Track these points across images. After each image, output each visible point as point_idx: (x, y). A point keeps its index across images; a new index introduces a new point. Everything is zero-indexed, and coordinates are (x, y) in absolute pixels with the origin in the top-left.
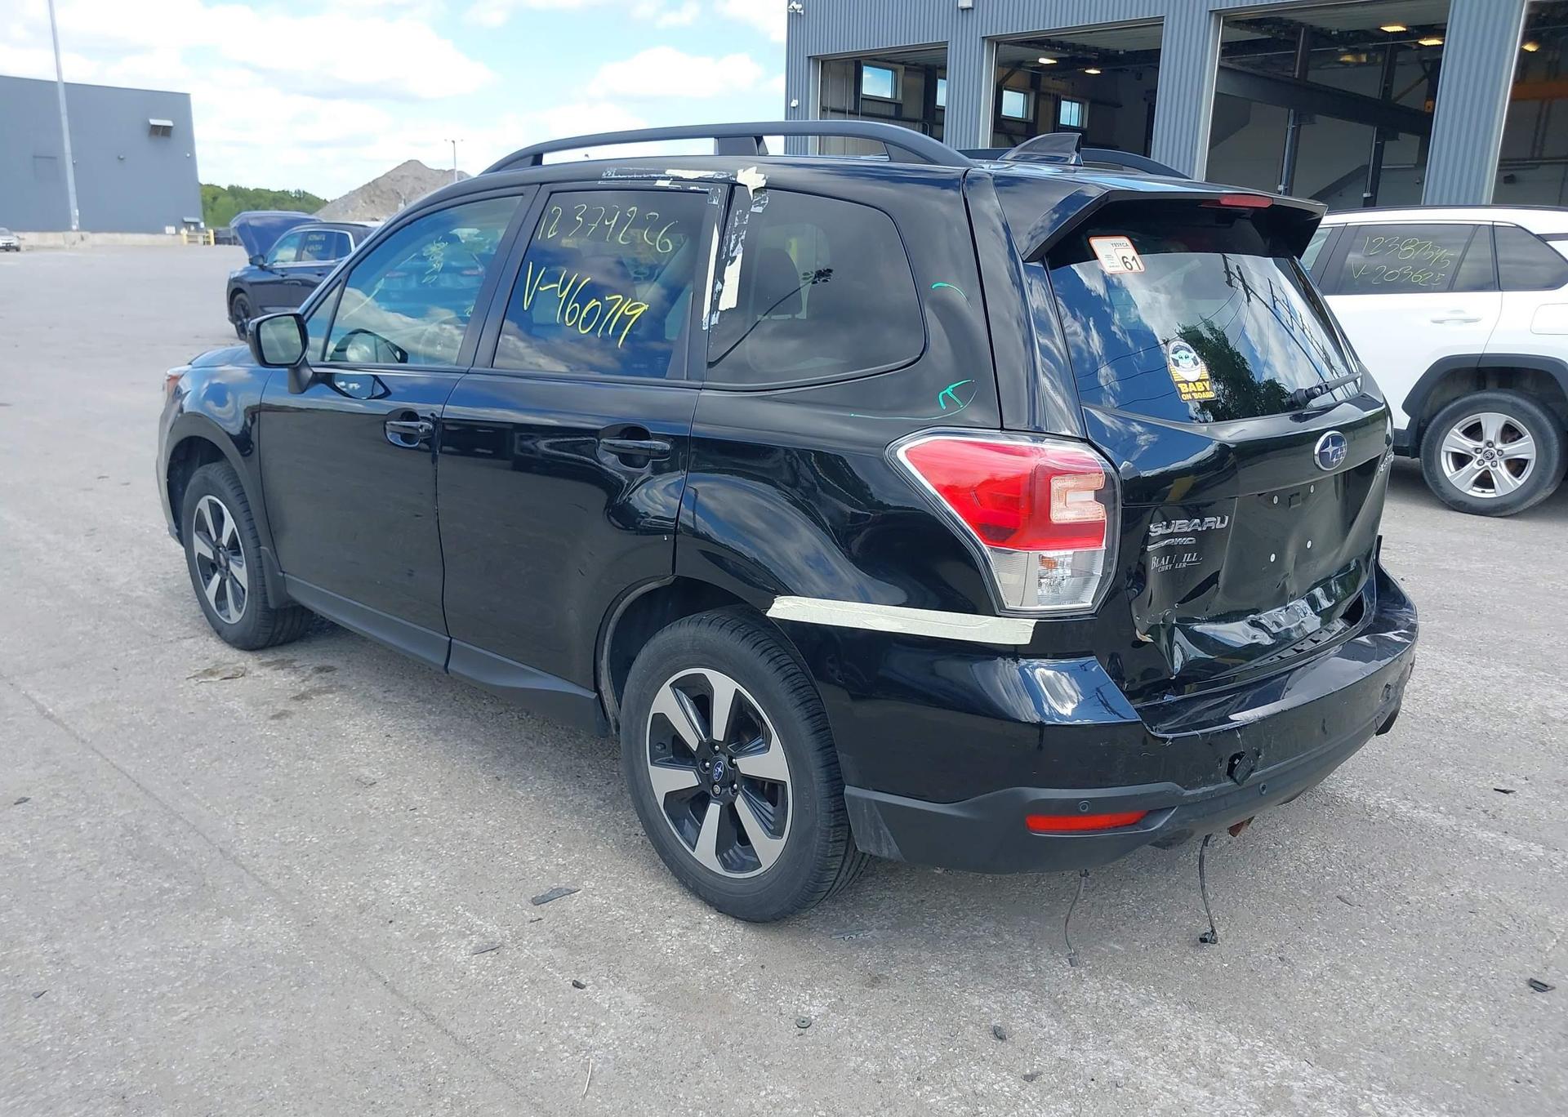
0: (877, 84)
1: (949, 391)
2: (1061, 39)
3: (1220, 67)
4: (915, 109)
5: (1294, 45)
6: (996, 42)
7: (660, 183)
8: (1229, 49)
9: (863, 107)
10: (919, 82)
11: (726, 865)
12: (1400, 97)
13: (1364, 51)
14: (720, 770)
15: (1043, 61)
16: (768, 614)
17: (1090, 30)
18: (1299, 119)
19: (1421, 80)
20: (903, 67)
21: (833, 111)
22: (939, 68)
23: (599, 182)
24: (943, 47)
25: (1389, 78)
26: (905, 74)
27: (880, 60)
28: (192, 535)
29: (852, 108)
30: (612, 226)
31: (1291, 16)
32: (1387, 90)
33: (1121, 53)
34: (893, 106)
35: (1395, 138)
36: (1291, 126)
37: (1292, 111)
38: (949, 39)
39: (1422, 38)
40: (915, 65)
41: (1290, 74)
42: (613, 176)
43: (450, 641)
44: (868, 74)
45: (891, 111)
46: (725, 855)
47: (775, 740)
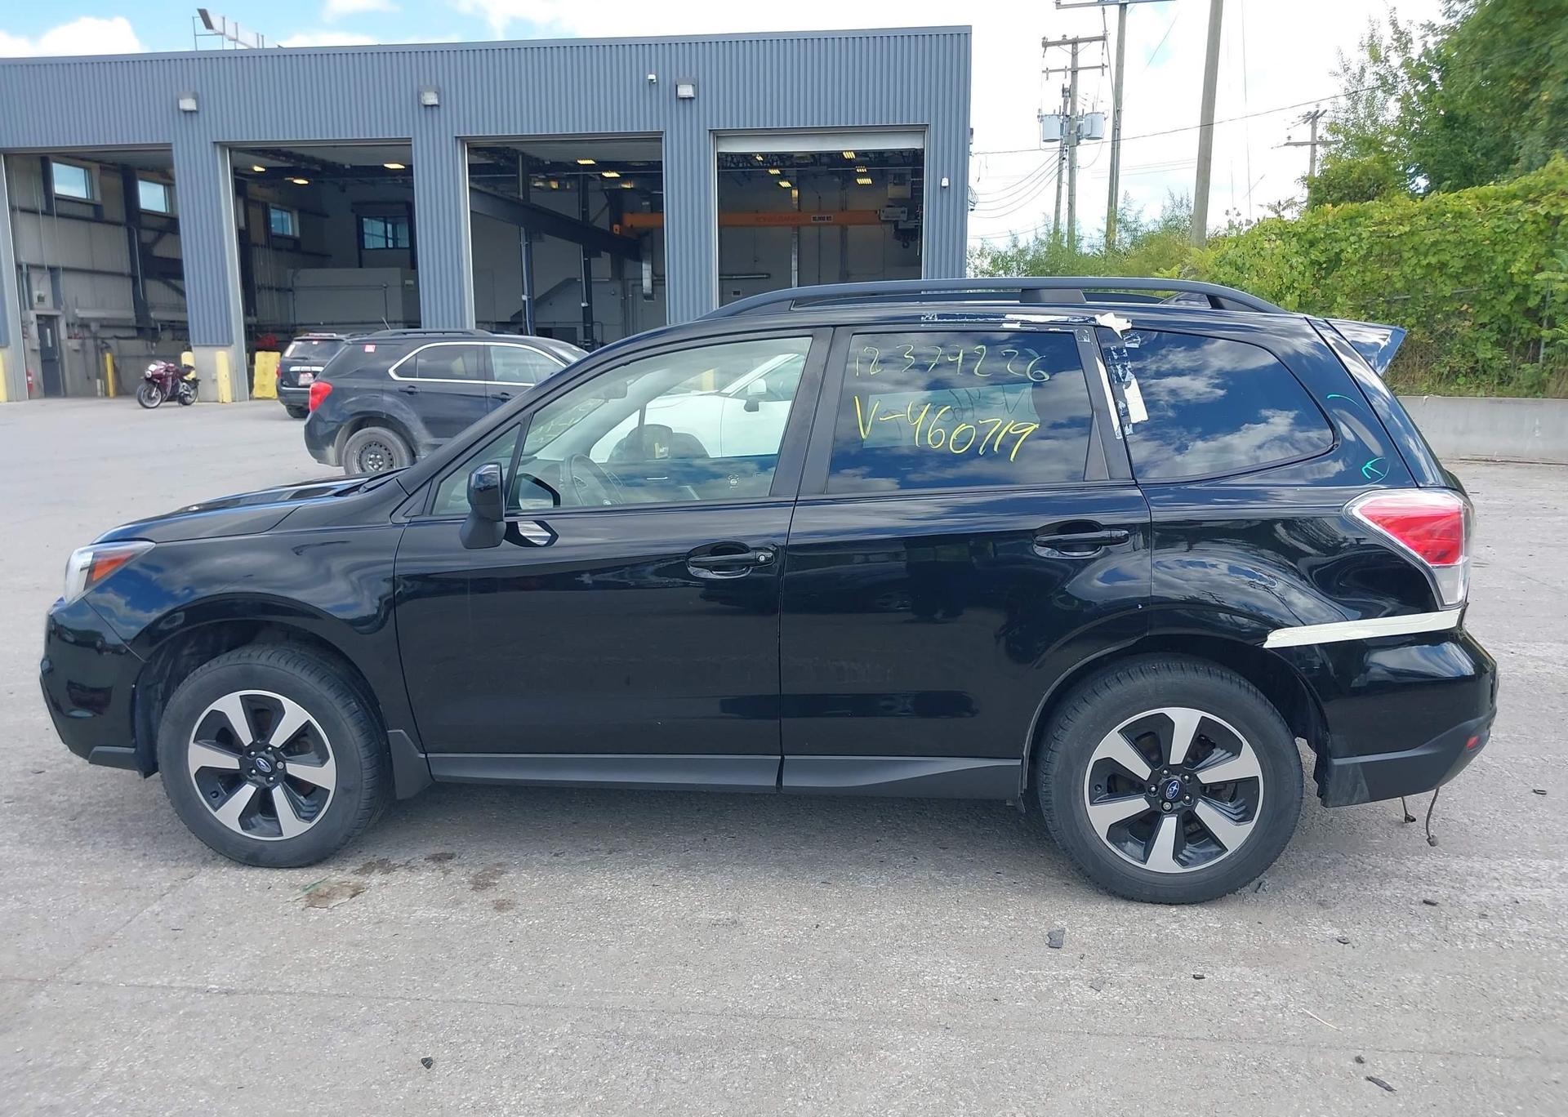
0: (69, 183)
1: (1368, 465)
2: (292, 150)
3: (470, 188)
4: (116, 211)
5: (516, 171)
6: (232, 148)
7: (1006, 326)
8: (473, 169)
9: (54, 207)
10: (116, 182)
11: (1183, 864)
12: (596, 218)
13: (554, 179)
15: (257, 169)
16: (1266, 646)
17: (335, 145)
18: (529, 237)
19: (604, 209)
20: (97, 165)
21: (23, 210)
22: (140, 169)
24: (167, 148)
25: (584, 203)
26: (101, 173)
27: (72, 157)
29: (45, 209)
30: (960, 361)
31: (516, 147)
32: (585, 214)
33: (347, 167)
34: (91, 208)
35: (600, 256)
36: (523, 243)
37: (523, 229)
38: (173, 141)
39: (607, 171)
40: (112, 164)
41: (515, 195)
42: (936, 320)
43: (783, 759)
44: (58, 170)
45: (89, 212)
46: (1182, 857)
47: (1247, 747)
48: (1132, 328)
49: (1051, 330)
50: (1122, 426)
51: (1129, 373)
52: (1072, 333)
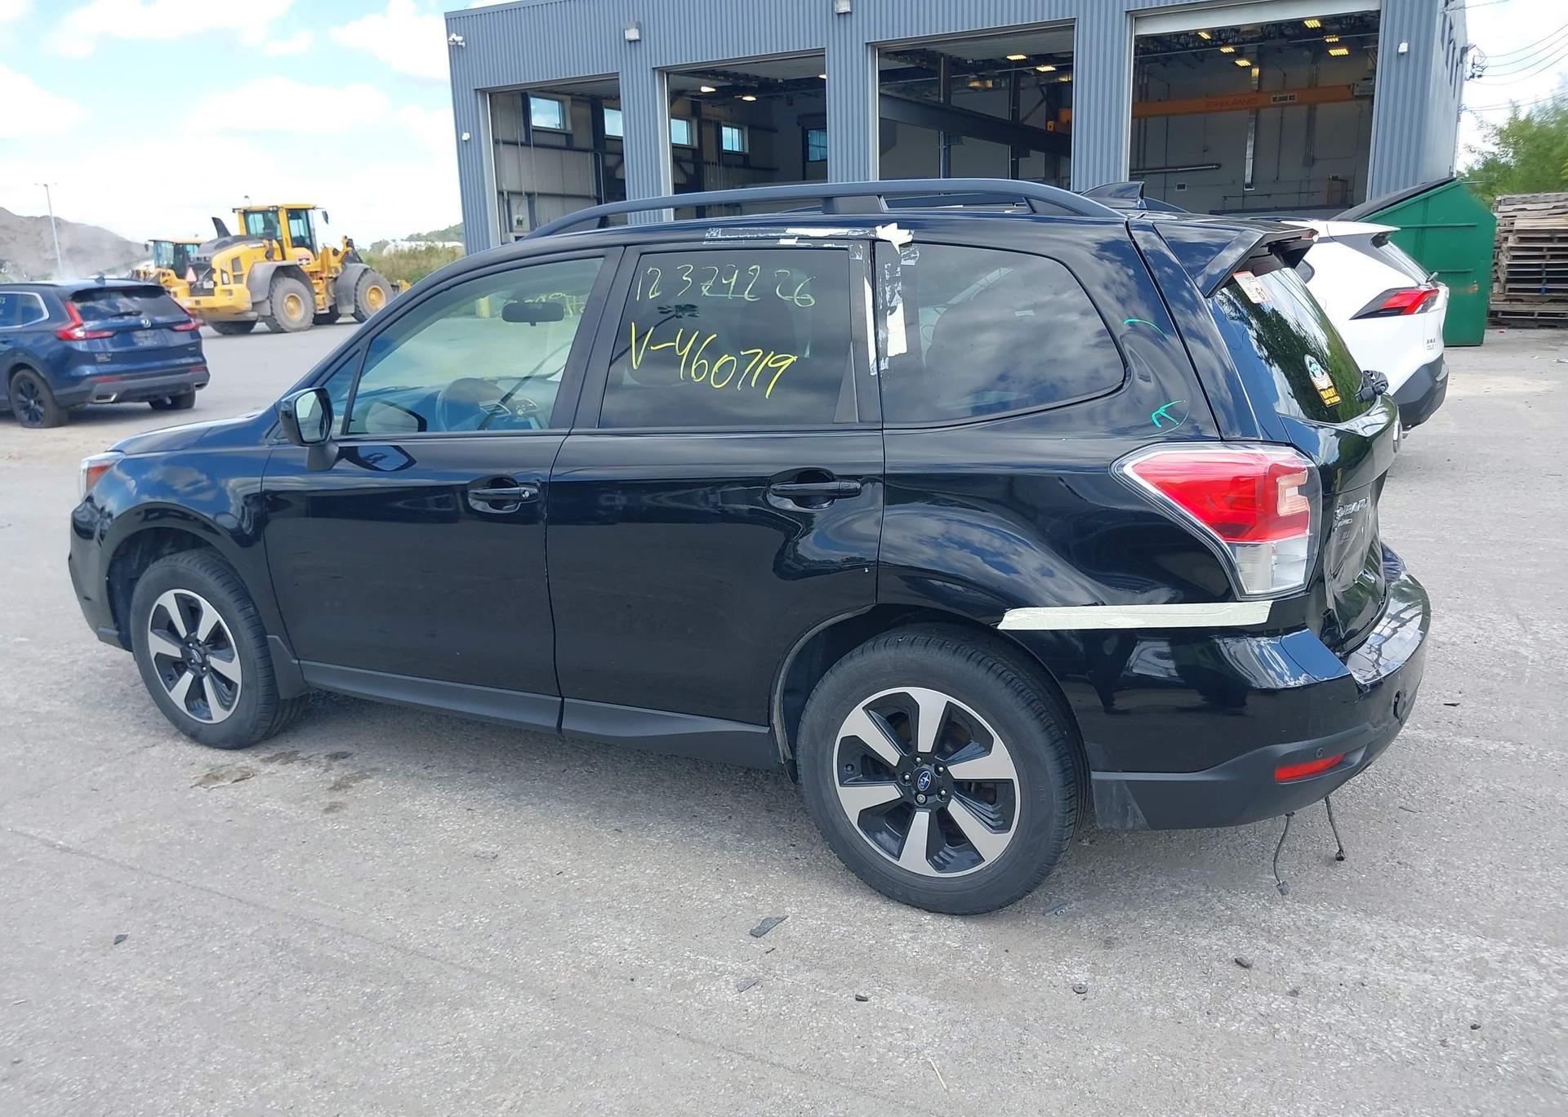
0: (545, 115)
1: (1161, 411)
2: (727, 69)
3: (880, 94)
4: (584, 139)
5: (936, 73)
6: (666, 72)
7: (783, 242)
8: (885, 76)
9: (533, 139)
10: (585, 112)
11: (939, 867)
12: (1026, 118)
13: (989, 78)
14: (926, 779)
15: (705, 89)
16: (999, 627)
17: (758, 61)
18: (948, 139)
19: (1040, 103)
20: (569, 98)
21: (505, 143)
22: (606, 98)
23: (705, 243)
24: (614, 78)
25: (1015, 101)
26: (573, 105)
27: (547, 91)
28: (147, 635)
29: (524, 140)
30: (733, 284)
31: (934, 47)
32: (1015, 113)
33: (780, 81)
34: (564, 137)
35: (1028, 155)
36: (942, 147)
37: (942, 133)
38: (619, 70)
39: (1040, 65)
40: (581, 95)
41: (935, 99)
42: (720, 237)
43: (563, 700)
44: (536, 104)
45: (561, 141)
46: (936, 858)
47: (998, 743)
48: (912, 242)
49: (825, 246)
50: (878, 360)
51: (897, 296)
52: (846, 249)
